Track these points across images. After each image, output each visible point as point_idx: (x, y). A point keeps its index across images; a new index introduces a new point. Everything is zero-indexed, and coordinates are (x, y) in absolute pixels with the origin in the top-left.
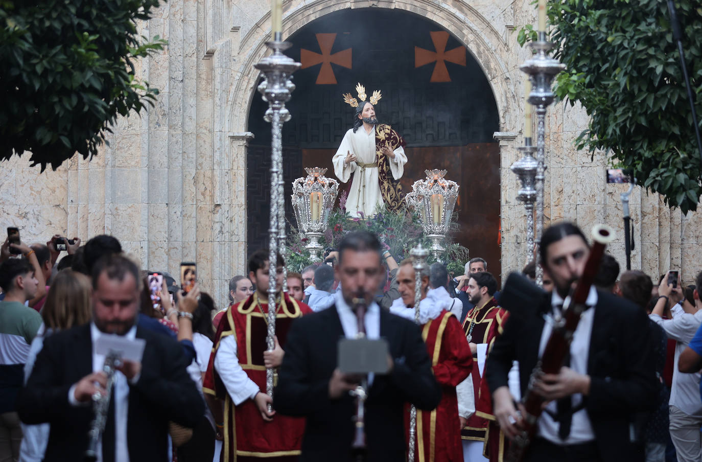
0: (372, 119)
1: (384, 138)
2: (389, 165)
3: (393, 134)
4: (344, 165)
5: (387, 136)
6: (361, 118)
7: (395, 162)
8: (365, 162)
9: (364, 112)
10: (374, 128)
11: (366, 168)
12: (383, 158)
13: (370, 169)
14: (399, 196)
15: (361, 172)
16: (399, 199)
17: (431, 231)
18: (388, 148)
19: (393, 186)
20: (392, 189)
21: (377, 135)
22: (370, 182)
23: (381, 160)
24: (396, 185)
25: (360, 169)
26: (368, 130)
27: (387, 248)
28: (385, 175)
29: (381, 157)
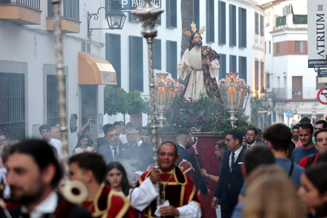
0: (199, 43)
1: (206, 54)
3: (211, 51)
4: (182, 70)
5: (208, 53)
6: (193, 43)
7: (212, 68)
8: (196, 68)
9: (194, 39)
10: (200, 49)
11: (197, 72)
12: (205, 66)
13: (199, 72)
14: (215, 88)
15: (194, 74)
16: (215, 89)
17: (229, 109)
18: (207, 60)
19: (212, 82)
20: (211, 83)
21: (202, 52)
22: (199, 79)
23: (204, 67)
24: (214, 81)
25: (193, 72)
26: (197, 49)
27: (204, 119)
28: (206, 76)
29: (204, 65)
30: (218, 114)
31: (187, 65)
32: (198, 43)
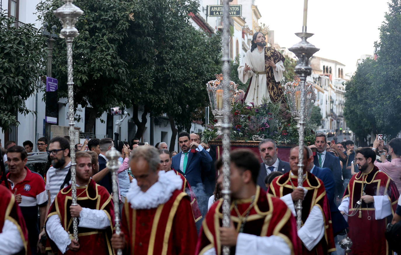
1: (270, 56)
2: (273, 73)
3: (276, 52)
4: (244, 72)
5: (272, 54)
6: (256, 43)
7: (276, 70)
8: (259, 71)
9: (257, 39)
10: (264, 49)
11: (259, 75)
13: (262, 75)
14: (280, 93)
15: (256, 77)
16: (280, 94)
17: (296, 115)
18: (271, 62)
19: (276, 86)
20: (275, 88)
21: (265, 53)
22: (262, 83)
23: (268, 70)
24: (278, 86)
25: (256, 75)
26: (260, 50)
27: (267, 126)
28: (270, 79)
29: (268, 67)
30: (283, 121)
31: (248, 66)
32: (261, 43)
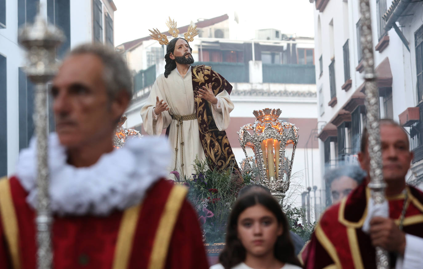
1: (203, 81)
2: (211, 115)
3: (214, 75)
4: (153, 117)
5: (207, 78)
6: (174, 58)
7: (218, 108)
8: (182, 113)
9: (176, 50)
10: (190, 70)
11: (184, 121)
12: (203, 105)
13: (189, 121)
14: (226, 153)
15: (178, 126)
16: (227, 156)
18: (206, 90)
19: (218, 140)
20: (217, 144)
21: (193, 77)
22: (189, 138)
23: (200, 109)
24: (222, 139)
25: (176, 122)
26: (183, 72)
27: (210, 214)
28: (206, 127)
29: (201, 104)
31: (163, 102)
32: (184, 57)
